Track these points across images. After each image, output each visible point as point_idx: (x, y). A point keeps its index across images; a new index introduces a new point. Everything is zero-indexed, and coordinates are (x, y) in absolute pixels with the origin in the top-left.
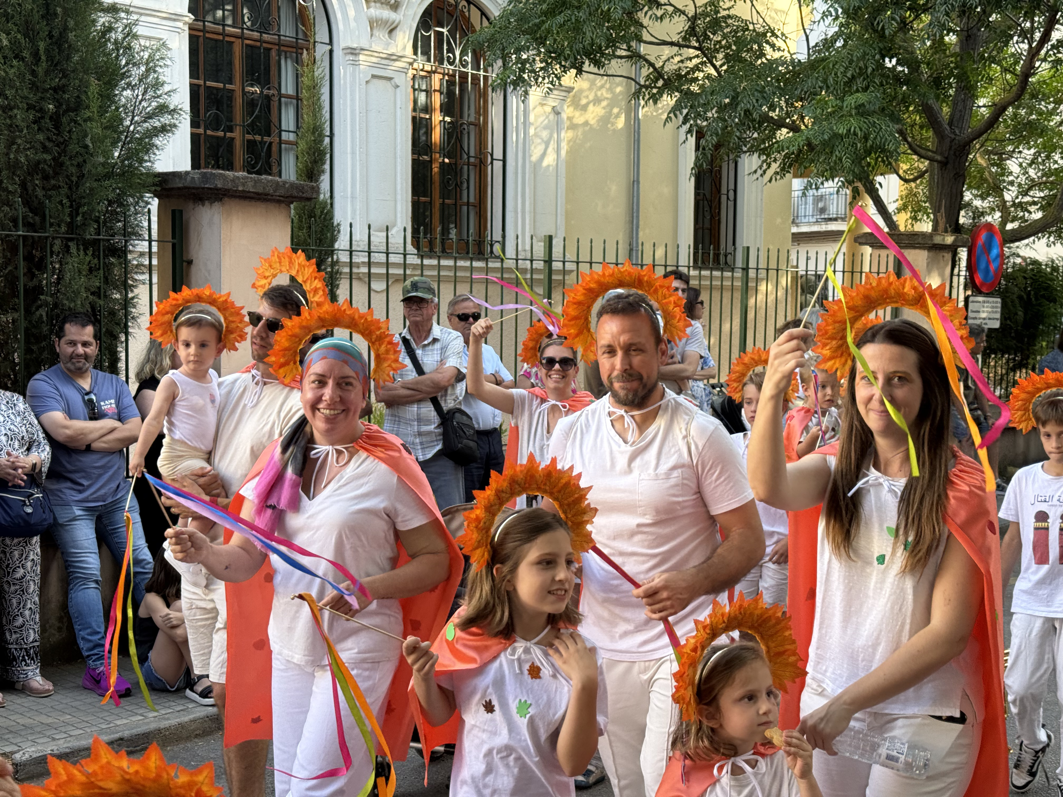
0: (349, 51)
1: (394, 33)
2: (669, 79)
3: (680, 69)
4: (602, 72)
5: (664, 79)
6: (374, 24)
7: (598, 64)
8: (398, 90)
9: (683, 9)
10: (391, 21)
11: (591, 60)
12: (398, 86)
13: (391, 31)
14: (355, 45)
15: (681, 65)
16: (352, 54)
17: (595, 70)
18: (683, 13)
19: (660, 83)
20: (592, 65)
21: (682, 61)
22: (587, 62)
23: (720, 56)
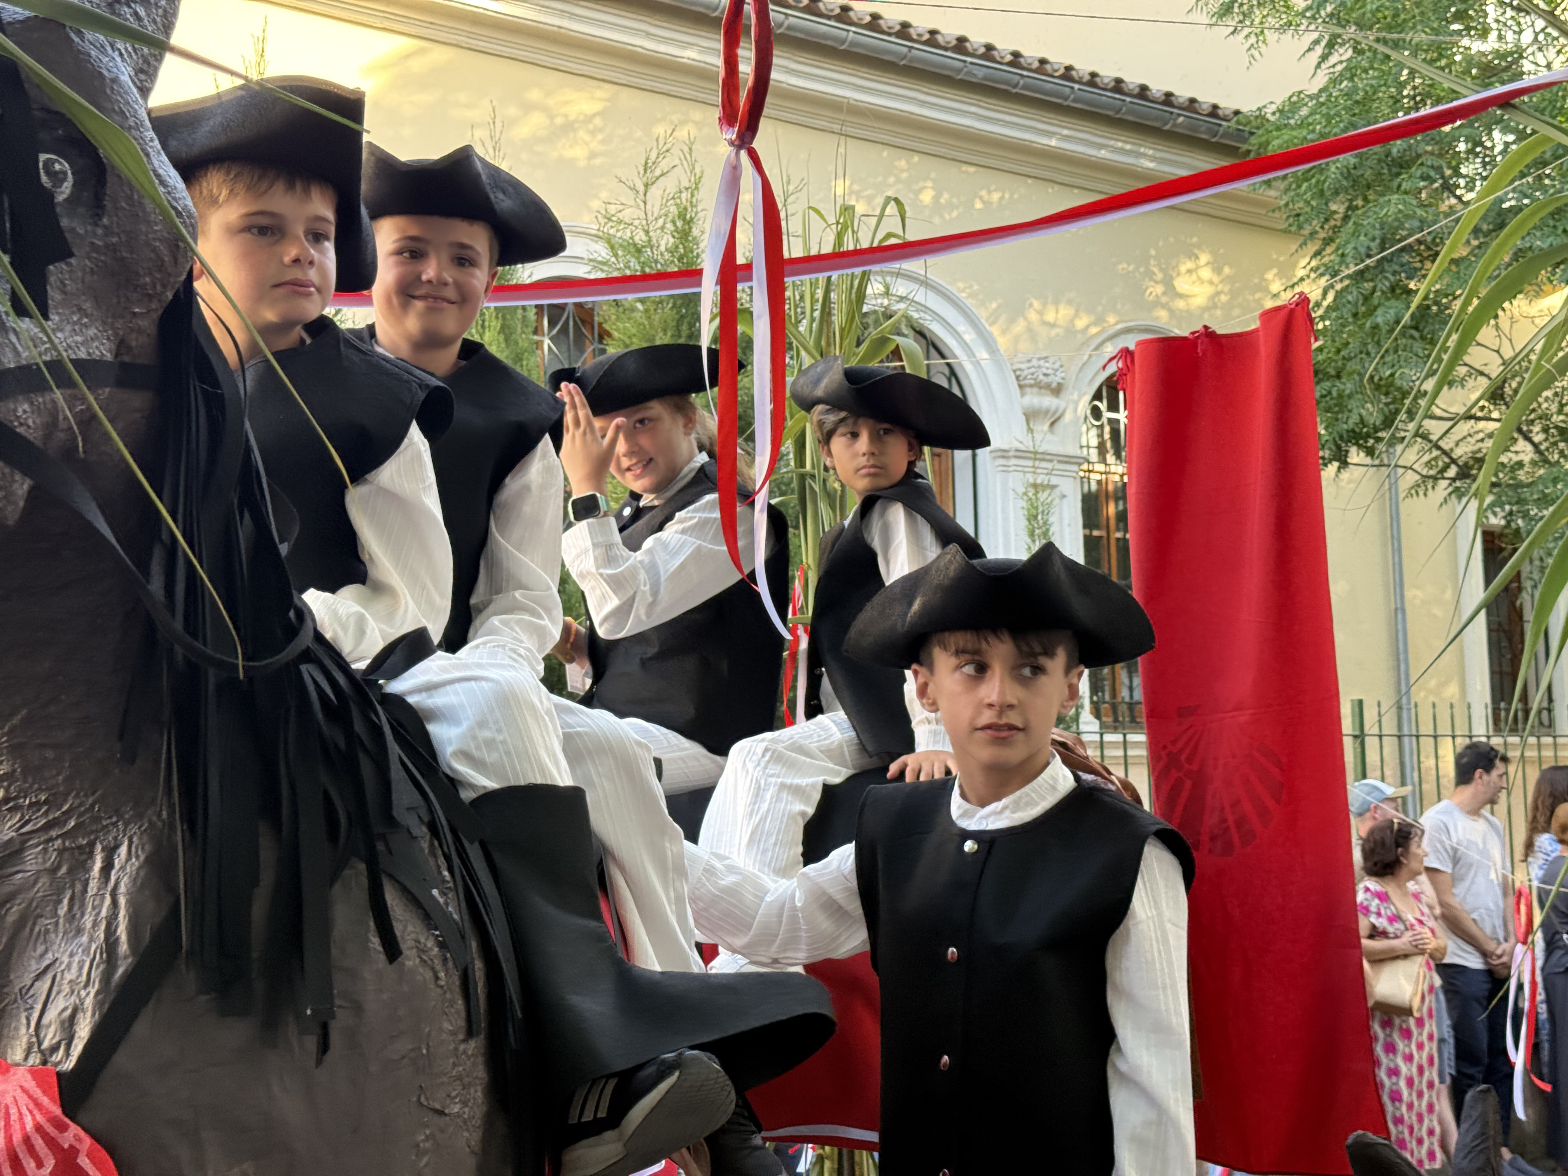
0: (999, 454)
1: (1057, 425)
2: (1466, 464)
3: (1479, 450)
4: (1377, 462)
5: (1458, 465)
6: (1031, 416)
7: (1370, 452)
8: (1065, 501)
9: (1481, 368)
10: (1053, 408)
11: (1360, 446)
12: (1064, 496)
13: (1052, 424)
14: (1006, 447)
15: (1480, 445)
16: (1003, 457)
17: (1368, 460)
18: (1482, 374)
19: (1452, 472)
20: (1362, 454)
21: (1482, 440)
22: (1353, 450)
23: (1537, 428)
